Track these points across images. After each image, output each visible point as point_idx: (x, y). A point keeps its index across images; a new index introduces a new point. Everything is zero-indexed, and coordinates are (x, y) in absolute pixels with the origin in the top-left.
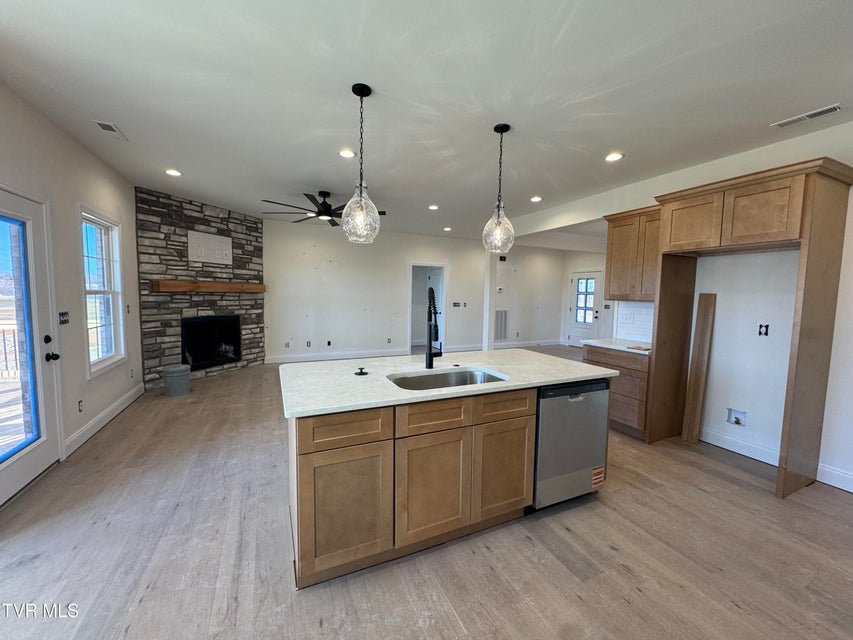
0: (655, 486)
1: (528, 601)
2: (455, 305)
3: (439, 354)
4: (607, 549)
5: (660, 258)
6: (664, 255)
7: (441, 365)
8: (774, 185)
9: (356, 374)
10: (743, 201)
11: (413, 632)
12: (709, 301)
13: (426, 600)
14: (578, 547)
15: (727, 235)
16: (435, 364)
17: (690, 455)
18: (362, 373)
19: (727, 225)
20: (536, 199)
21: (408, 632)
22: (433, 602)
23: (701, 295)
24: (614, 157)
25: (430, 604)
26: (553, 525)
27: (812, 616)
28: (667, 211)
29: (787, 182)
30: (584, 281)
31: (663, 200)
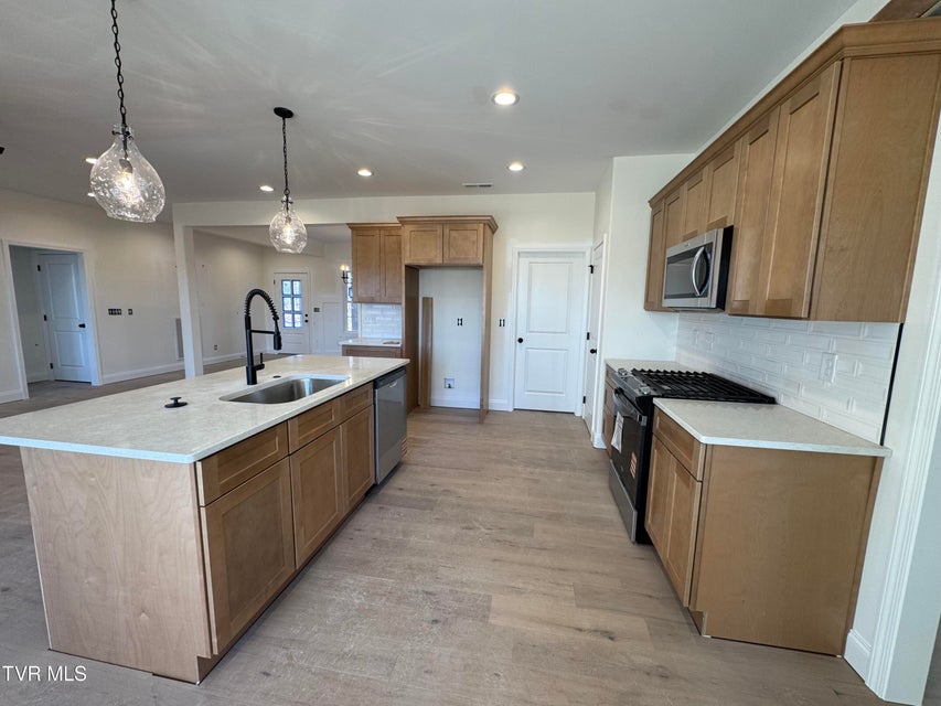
0: (427, 441)
1: (413, 539)
2: (112, 312)
3: (261, 367)
4: (430, 488)
5: (403, 268)
6: (407, 266)
7: (266, 379)
8: (469, 226)
9: (167, 406)
10: (454, 234)
11: (357, 610)
12: (428, 302)
13: (346, 588)
14: (414, 495)
15: (446, 256)
16: (258, 378)
17: (431, 417)
18: (177, 404)
19: (446, 249)
20: (266, 189)
21: (354, 613)
22: (353, 584)
23: (424, 298)
24: (365, 173)
25: (352, 588)
26: (390, 491)
27: (520, 468)
28: (407, 231)
29: (475, 226)
30: (289, 283)
31: (403, 221)
